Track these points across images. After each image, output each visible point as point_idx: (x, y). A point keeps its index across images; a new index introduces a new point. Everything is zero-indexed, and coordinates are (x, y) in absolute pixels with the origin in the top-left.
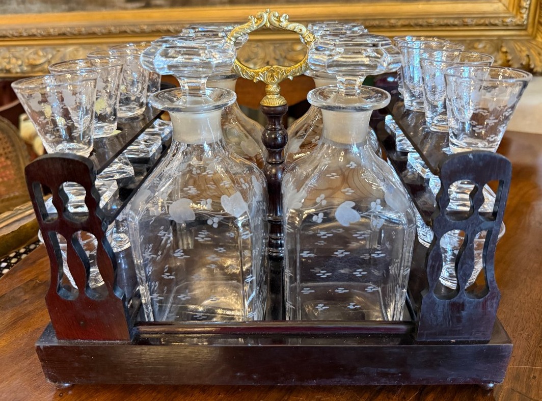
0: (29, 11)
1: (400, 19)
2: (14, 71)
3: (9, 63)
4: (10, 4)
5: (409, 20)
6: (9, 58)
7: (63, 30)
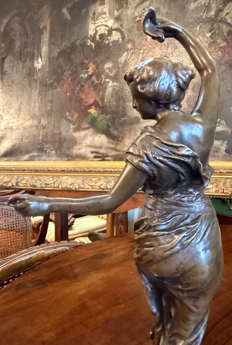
0: (50, 160)
2: (37, 186)
3: (36, 182)
4: (42, 157)
6: (37, 180)
7: (63, 169)
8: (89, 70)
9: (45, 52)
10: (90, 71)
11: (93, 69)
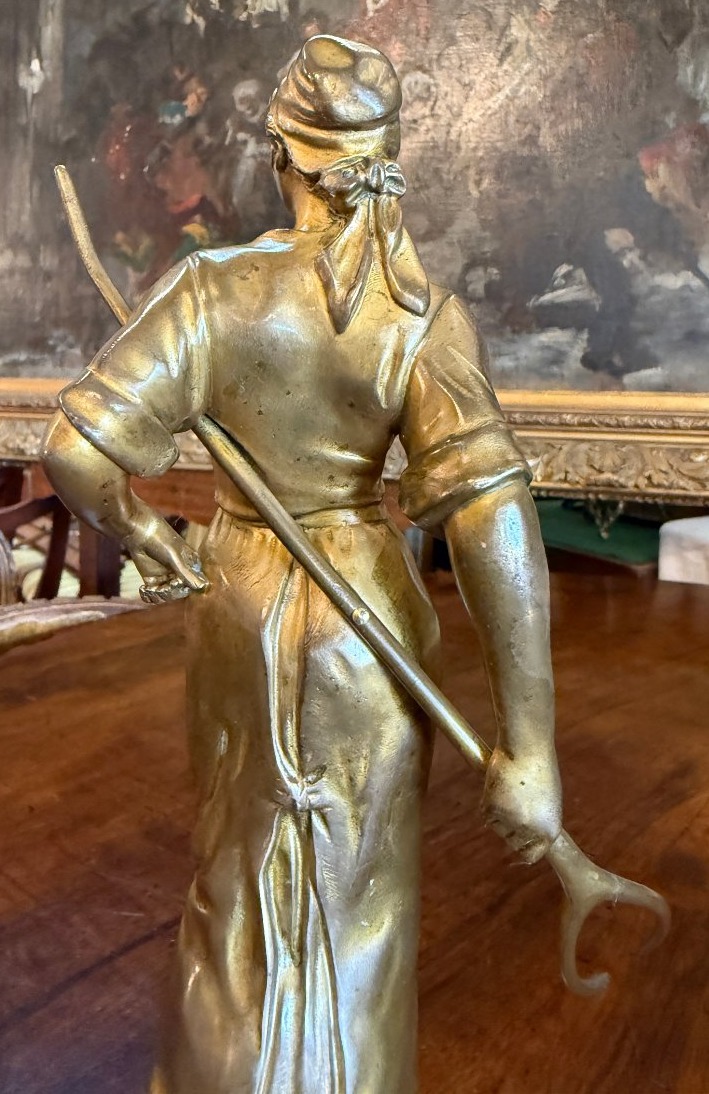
1: (576, 414)
4: (43, 366)
5: (590, 417)
6: (27, 435)
8: (185, 103)
9: (53, 40)
10: (191, 104)
11: (199, 100)
